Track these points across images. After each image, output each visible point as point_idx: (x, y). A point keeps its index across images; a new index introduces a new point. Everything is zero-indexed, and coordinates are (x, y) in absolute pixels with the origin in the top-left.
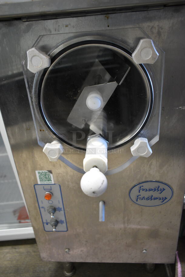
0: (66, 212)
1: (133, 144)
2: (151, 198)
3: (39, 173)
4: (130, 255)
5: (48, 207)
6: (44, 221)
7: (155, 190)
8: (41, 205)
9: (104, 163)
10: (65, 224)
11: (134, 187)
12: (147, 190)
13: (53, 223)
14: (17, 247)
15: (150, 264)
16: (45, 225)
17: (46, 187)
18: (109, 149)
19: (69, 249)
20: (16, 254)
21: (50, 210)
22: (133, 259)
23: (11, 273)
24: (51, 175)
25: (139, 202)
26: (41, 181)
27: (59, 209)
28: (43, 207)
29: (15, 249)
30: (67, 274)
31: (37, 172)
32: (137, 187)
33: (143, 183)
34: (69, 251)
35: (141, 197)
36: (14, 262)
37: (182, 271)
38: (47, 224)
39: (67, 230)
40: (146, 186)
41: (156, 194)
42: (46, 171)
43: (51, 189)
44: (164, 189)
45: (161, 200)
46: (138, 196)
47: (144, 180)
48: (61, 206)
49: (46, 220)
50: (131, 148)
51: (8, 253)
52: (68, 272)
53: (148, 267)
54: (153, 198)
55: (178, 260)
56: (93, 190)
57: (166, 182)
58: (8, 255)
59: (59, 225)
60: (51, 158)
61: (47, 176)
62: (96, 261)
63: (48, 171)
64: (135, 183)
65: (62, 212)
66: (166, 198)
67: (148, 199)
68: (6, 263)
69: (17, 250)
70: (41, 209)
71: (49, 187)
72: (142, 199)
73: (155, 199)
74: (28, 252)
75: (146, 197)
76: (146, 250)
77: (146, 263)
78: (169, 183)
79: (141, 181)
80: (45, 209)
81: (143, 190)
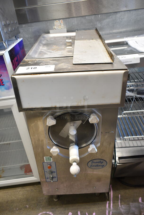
0: (57, 173)
1: (89, 148)
2: (97, 166)
3: (45, 158)
4: (88, 190)
5: (49, 172)
6: (46, 177)
7: (99, 162)
8: (45, 171)
9: (78, 160)
10: (57, 178)
11: (89, 162)
12: (95, 163)
13: (51, 178)
14: (24, 187)
15: (97, 193)
16: (47, 179)
17: (48, 163)
18: (79, 149)
19: (58, 189)
20: (25, 192)
21: (50, 173)
22: (89, 191)
23: (24, 202)
24: (52, 158)
25: (92, 167)
26: (46, 161)
27: (54, 172)
28: (46, 172)
29: (24, 188)
30: (55, 200)
31: (44, 157)
32: (91, 162)
33: (93, 160)
34: (58, 190)
35: (93, 165)
36: (25, 196)
37: (113, 195)
38: (48, 179)
39: (58, 181)
40: (95, 161)
41: (99, 164)
42: (49, 157)
43: (51, 164)
44: (103, 162)
45: (102, 166)
46: (91, 165)
47: (94, 159)
48: (55, 170)
49: (47, 177)
50: (88, 149)
51: (20, 191)
52: (55, 199)
53: (96, 194)
54: (98, 166)
55: (111, 189)
56: (75, 173)
57: (104, 159)
58: (21, 192)
59: (54, 179)
60: (54, 155)
61: (49, 159)
62: (71, 193)
63: (50, 157)
64: (90, 160)
65: (56, 173)
66: (104, 166)
67: (96, 166)
68: (20, 196)
69: (25, 189)
70: (45, 173)
71: (50, 163)
72: (93, 166)
73: (99, 166)
74: (32, 190)
75: (95, 165)
76: (95, 187)
77: (95, 193)
78: (105, 160)
79: (93, 159)
80: (47, 172)
81: (94, 163)
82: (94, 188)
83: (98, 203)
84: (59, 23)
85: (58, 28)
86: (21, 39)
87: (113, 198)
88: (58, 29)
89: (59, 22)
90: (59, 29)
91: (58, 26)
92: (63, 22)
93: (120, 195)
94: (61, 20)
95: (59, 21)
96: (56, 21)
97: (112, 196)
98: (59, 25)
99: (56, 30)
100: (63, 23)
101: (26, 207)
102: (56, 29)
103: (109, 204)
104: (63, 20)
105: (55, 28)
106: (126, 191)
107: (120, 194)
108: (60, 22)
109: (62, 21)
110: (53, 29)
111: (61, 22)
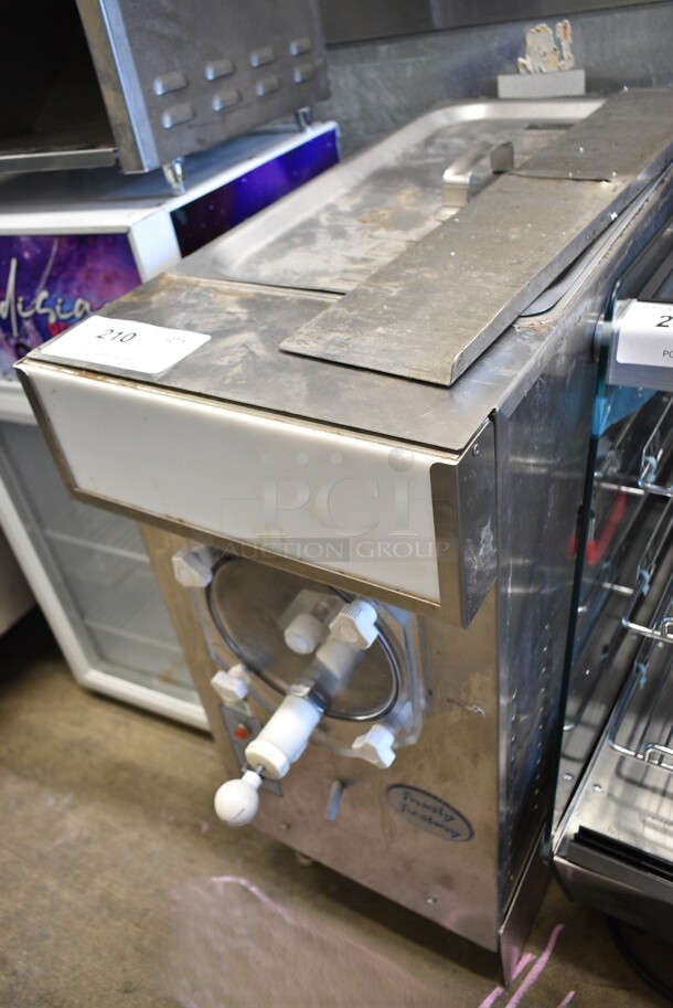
2: (430, 821)
4: (403, 891)
7: (435, 810)
8: (233, 737)
11: (393, 786)
12: (419, 804)
17: (238, 716)
19: (288, 825)
25: (406, 811)
30: (300, 858)
32: (400, 790)
33: (410, 788)
34: (287, 829)
35: (411, 809)
40: (418, 797)
41: (438, 819)
43: (248, 723)
44: (452, 818)
45: (450, 834)
46: (403, 805)
47: (411, 783)
50: (356, 740)
54: (433, 821)
55: (550, 946)
64: (395, 781)
66: (459, 834)
67: (424, 818)
70: (235, 744)
71: (244, 718)
72: (413, 814)
73: (437, 825)
75: (419, 813)
79: (407, 783)
80: (239, 746)
81: (412, 800)
82: (430, 901)
83: (455, 971)
84: (552, 38)
85: (541, 65)
86: (329, 126)
87: (532, 986)
88: (541, 71)
89: (550, 31)
90: (544, 70)
91: (545, 54)
92: (573, 31)
93: (571, 994)
94: (561, 20)
95: (554, 29)
96: (538, 27)
97: (535, 978)
98: (549, 46)
99: (528, 78)
100: (570, 39)
101: (197, 827)
102: (529, 72)
103: (499, 1003)
104: (572, 25)
105: (524, 66)
106: (613, 992)
107: (576, 988)
108: (554, 33)
109: (565, 27)
110: (518, 72)
111: (560, 35)
